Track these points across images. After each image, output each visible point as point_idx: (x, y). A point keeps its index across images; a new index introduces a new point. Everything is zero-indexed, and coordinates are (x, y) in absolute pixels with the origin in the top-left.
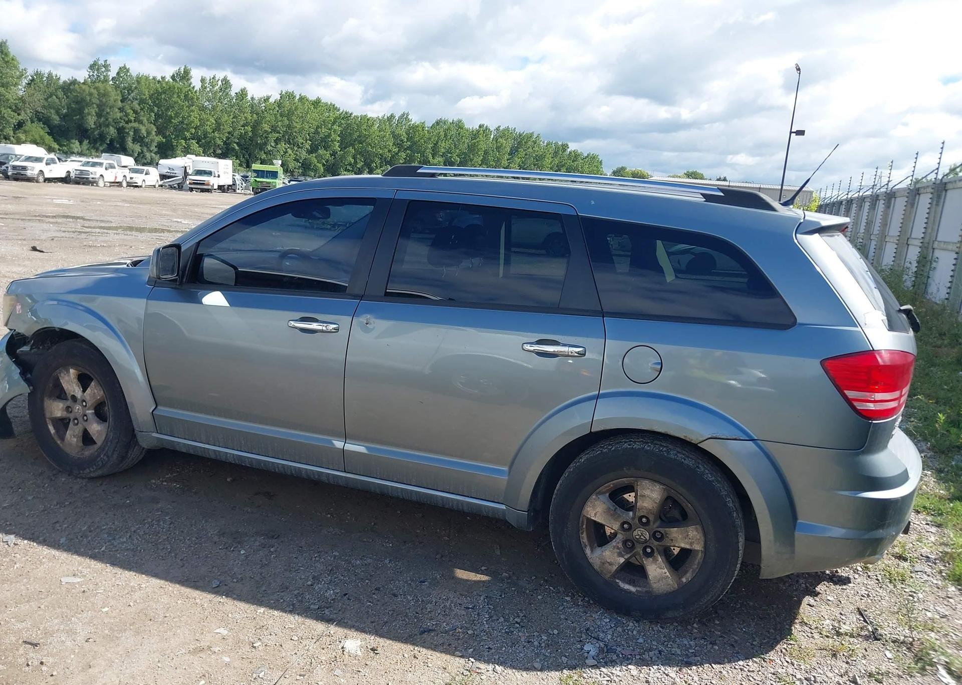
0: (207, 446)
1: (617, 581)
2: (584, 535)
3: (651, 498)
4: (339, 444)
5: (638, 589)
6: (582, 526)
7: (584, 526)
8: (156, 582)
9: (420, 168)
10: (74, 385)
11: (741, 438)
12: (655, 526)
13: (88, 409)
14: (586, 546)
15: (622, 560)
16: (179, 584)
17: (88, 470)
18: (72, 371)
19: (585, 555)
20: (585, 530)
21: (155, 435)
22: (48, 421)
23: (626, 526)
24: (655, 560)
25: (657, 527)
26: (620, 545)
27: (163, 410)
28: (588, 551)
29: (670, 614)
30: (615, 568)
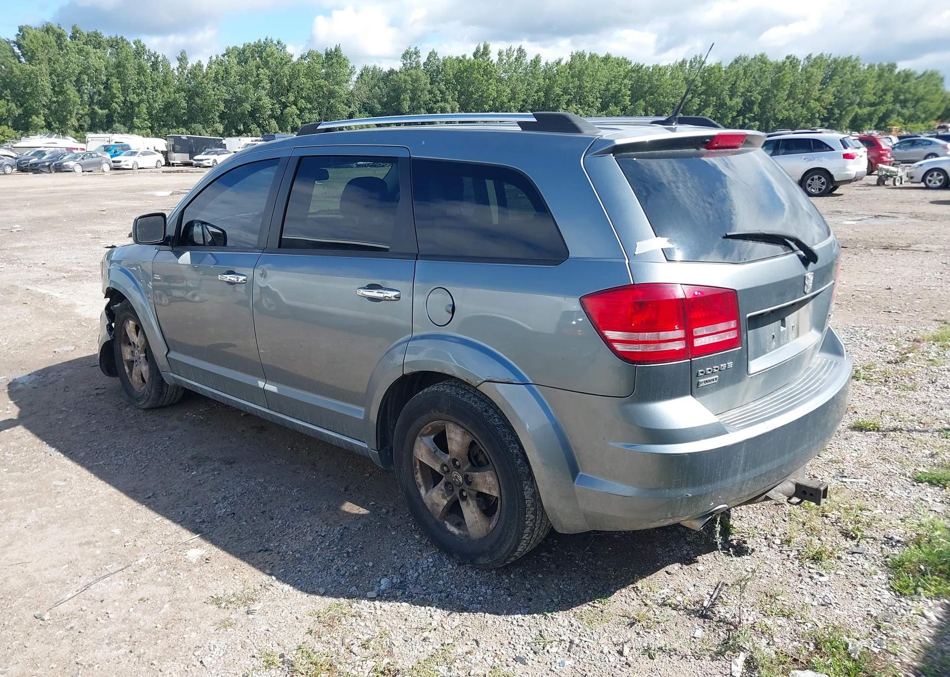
0: (196, 384)
1: (446, 522)
2: (419, 475)
3: (456, 441)
4: (261, 384)
5: (461, 532)
6: (416, 466)
7: (418, 467)
8: (112, 490)
9: (319, 125)
10: (133, 334)
11: (514, 382)
12: (464, 469)
13: (141, 353)
14: (420, 486)
15: (445, 502)
16: (124, 493)
17: (141, 403)
18: (131, 322)
19: (420, 494)
20: (419, 470)
21: (171, 374)
22: (124, 362)
23: (445, 468)
24: (468, 504)
25: (466, 471)
26: (443, 487)
27: (172, 355)
28: (423, 491)
29: (482, 561)
30: (441, 509)
